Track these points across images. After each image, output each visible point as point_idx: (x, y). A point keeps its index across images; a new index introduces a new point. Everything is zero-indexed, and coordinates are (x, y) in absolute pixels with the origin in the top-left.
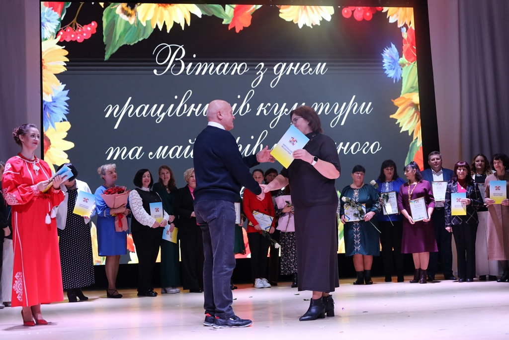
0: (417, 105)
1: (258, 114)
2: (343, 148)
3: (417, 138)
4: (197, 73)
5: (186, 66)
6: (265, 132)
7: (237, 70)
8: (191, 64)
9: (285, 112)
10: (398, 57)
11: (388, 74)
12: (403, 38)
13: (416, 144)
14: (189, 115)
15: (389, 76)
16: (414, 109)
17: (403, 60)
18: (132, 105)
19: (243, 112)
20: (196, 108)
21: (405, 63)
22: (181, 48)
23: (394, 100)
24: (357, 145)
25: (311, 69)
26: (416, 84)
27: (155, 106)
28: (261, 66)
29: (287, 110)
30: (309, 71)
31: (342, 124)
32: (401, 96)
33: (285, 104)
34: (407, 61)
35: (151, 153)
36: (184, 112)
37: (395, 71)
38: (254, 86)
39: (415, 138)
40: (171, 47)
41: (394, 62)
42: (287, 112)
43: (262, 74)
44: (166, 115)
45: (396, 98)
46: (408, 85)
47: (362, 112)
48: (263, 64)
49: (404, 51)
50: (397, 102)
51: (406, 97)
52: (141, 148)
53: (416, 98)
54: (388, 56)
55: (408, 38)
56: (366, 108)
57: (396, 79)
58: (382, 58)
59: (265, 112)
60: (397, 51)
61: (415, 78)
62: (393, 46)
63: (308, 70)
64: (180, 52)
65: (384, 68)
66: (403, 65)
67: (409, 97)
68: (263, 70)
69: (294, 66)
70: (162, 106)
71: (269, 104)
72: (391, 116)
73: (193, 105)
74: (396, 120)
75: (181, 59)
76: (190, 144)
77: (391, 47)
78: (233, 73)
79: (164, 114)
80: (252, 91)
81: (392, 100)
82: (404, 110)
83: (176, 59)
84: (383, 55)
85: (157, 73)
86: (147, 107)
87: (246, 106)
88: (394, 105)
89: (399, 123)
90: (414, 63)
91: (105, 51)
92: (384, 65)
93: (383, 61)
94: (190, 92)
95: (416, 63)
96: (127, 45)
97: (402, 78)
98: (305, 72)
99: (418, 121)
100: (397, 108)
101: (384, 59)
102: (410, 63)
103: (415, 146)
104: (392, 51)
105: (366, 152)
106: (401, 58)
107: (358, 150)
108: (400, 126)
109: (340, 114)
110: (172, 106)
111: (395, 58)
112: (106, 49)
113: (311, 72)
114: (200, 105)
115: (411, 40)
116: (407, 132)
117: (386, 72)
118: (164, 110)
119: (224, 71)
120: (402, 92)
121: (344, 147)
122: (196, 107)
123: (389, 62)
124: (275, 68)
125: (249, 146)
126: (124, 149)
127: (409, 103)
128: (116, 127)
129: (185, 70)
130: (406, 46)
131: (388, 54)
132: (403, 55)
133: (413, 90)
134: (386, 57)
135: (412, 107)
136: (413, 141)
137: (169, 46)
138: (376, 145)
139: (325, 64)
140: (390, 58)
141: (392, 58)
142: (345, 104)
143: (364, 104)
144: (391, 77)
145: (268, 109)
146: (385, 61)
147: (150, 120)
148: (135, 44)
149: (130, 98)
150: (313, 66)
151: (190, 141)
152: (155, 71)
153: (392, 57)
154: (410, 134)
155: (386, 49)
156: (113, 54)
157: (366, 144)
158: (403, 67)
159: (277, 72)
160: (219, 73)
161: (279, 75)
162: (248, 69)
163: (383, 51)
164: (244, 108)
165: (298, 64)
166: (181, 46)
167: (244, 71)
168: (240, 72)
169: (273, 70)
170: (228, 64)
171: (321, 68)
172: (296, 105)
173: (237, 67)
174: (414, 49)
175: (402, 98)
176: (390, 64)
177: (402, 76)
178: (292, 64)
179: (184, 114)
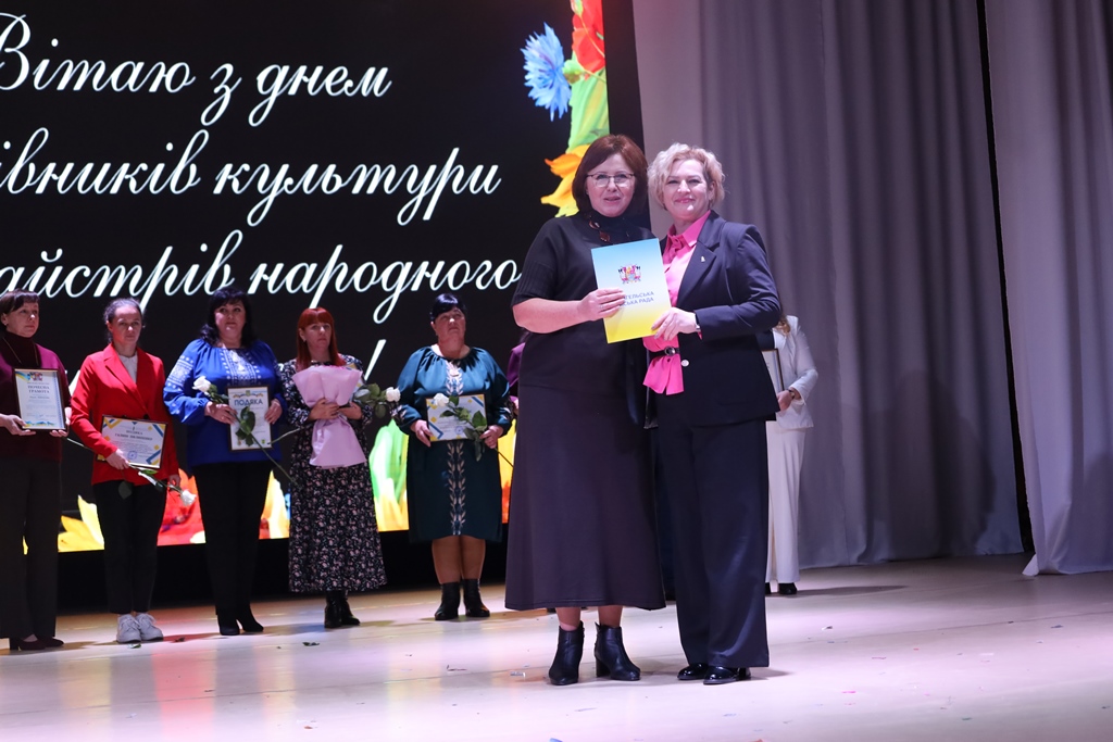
1: (218, 190)
2: (428, 275)
4: (62, 86)
5: (33, 66)
6: (236, 236)
7: (164, 79)
8: (45, 63)
9: (285, 187)
10: (562, 57)
11: (536, 100)
12: (572, 13)
14: (40, 190)
15: (539, 103)
17: (573, 65)
19: (179, 187)
20: (59, 175)
21: (577, 73)
22: (19, 23)
23: (552, 159)
24: (463, 266)
25: (349, 83)
26: (604, 124)
28: (225, 71)
29: (290, 181)
30: (345, 88)
31: (427, 216)
32: (568, 151)
33: (285, 168)
34: (582, 69)
36: (28, 184)
37: (554, 90)
38: (207, 120)
41: (553, 71)
42: (290, 188)
43: (229, 91)
45: (557, 156)
46: (585, 125)
47: (475, 189)
48: (229, 68)
49: (576, 43)
50: (557, 166)
54: (537, 54)
55: (584, 13)
56: (484, 180)
57: (557, 112)
58: (523, 61)
59: (235, 185)
60: (559, 44)
61: (603, 111)
62: (549, 30)
63: (342, 84)
64: (18, 31)
65: (527, 84)
66: (572, 78)
68: (230, 83)
69: (309, 74)
71: (246, 167)
72: (545, 200)
73: (52, 166)
74: (556, 209)
75: (21, 50)
76: (43, 263)
77: (545, 34)
78: (154, 88)
80: (202, 136)
81: (547, 162)
83: (8, 50)
84: (524, 51)
87: (186, 172)
88: (553, 174)
90: (600, 74)
92: (527, 77)
93: (526, 67)
94: (42, 134)
95: (604, 74)
97: (570, 108)
98: (335, 89)
100: (558, 180)
101: (529, 63)
102: (590, 72)
104: (548, 42)
105: (483, 283)
106: (568, 62)
107: (465, 281)
109: (419, 198)
111: (553, 60)
113: (350, 90)
114: (70, 166)
115: (592, 17)
117: (531, 94)
119: (131, 82)
120: (571, 142)
121: (431, 273)
122: (58, 171)
123: (540, 71)
124: (261, 78)
125: (194, 269)
129: (31, 77)
130: (579, 33)
131: (538, 50)
132: (574, 55)
134: (534, 57)
138: (510, 266)
139: (384, 71)
140: (543, 60)
141: (548, 61)
142: (433, 168)
143: (480, 168)
144: (544, 107)
145: (243, 178)
146: (530, 66)
150: (356, 76)
151: (44, 255)
153: (546, 58)
155: (532, 39)
157: (485, 267)
158: (573, 81)
159: (265, 89)
160: (119, 86)
161: (269, 95)
162: (194, 79)
163: (526, 44)
164: (182, 173)
165: (319, 70)
166: (19, 16)
167: (184, 83)
168: (173, 87)
169: (256, 82)
170: (141, 65)
171: (374, 81)
172: (314, 168)
173: (166, 73)
174: (599, 39)
175: (571, 155)
176: (543, 74)
177: (571, 104)
178: (303, 69)
179: (28, 187)
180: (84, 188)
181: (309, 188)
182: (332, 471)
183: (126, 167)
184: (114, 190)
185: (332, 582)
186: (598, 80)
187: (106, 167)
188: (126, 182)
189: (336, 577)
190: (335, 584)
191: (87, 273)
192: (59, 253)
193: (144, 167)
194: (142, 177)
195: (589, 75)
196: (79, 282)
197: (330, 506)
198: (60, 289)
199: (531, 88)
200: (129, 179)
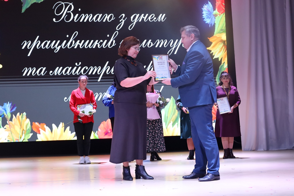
0: (225, 41)
3: (224, 63)
4: (81, 21)
5: (74, 16)
7: (107, 18)
8: (77, 15)
10: (213, 10)
11: (206, 21)
13: (223, 66)
14: (75, 47)
15: (207, 22)
16: (223, 44)
17: (216, 12)
18: (39, 41)
19: (111, 45)
21: (217, 14)
22: (71, 5)
23: (209, 38)
25: (155, 18)
26: (224, 27)
27: (54, 42)
28: (122, 16)
31: (175, 53)
34: (218, 13)
35: (51, 72)
36: (73, 46)
37: (210, 19)
38: (118, 29)
39: (223, 62)
40: (64, 4)
41: (210, 13)
43: (123, 21)
44: (61, 47)
45: (211, 37)
46: (219, 28)
48: (124, 15)
49: (217, 6)
50: (211, 39)
51: (217, 36)
52: (45, 68)
53: (224, 37)
54: (206, 9)
57: (211, 25)
58: (202, 11)
60: (212, 6)
61: (224, 24)
62: (209, 3)
63: (153, 18)
65: (203, 17)
66: (216, 15)
67: (219, 36)
68: (124, 19)
69: (144, 16)
70: (59, 41)
73: (78, 41)
74: (210, 51)
75: (71, 12)
76: (76, 66)
77: (208, 4)
78: (104, 21)
79: (60, 47)
80: (117, 32)
82: (216, 44)
83: (68, 12)
84: (202, 9)
85: (56, 21)
86: (49, 42)
88: (210, 41)
89: (212, 53)
90: (223, 14)
91: (22, 7)
92: (203, 16)
93: (203, 13)
94: (76, 33)
96: (36, 3)
97: (215, 24)
98: (151, 20)
99: (225, 52)
100: (211, 43)
101: (204, 12)
102: (220, 14)
103: (223, 68)
104: (209, 6)
106: (215, 11)
108: (213, 55)
109: (174, 47)
110: (65, 41)
111: (210, 11)
112: (22, 5)
113: (155, 20)
114: (83, 41)
116: (218, 58)
117: (204, 20)
118: (60, 44)
119: (99, 19)
120: (215, 33)
122: (80, 42)
123: (207, 14)
124: (132, 17)
126: (34, 69)
127: (219, 40)
128: (29, 55)
129: (74, 19)
130: (218, 3)
131: (206, 8)
132: (216, 9)
133: (222, 31)
134: (205, 10)
135: (221, 43)
136: (222, 65)
137: (63, 3)
139: (164, 15)
140: (208, 11)
141: (209, 11)
142: (177, 40)
144: (208, 23)
146: (204, 13)
147: (51, 50)
148: (41, 2)
149: (38, 37)
150: (157, 16)
151: (76, 64)
152: (54, 20)
153: (208, 10)
154: (220, 60)
155: (205, 5)
156: (27, 8)
158: (216, 16)
159: (133, 20)
160: (95, 20)
161: (134, 22)
162: (115, 18)
163: (203, 7)
164: (111, 43)
165: (147, 15)
166: (71, 3)
167: (112, 19)
168: (109, 20)
169: (131, 18)
170: (101, 15)
171: (162, 18)
172: (145, 41)
173: (107, 17)
174: (223, 5)
175: (215, 36)
176: (207, 15)
177: (215, 22)
178: (143, 15)
179: (73, 47)
180: (87, 47)
181: (144, 46)
182: (151, 121)
183: (97, 41)
184: (94, 47)
185: (150, 149)
186: (223, 16)
187: (92, 41)
188: (97, 45)
189: (151, 148)
190: (150, 150)
191: (87, 68)
192: (80, 63)
193: (102, 41)
194: (101, 44)
195: (220, 15)
196: (85, 71)
197: (150, 130)
198: (80, 72)
199: (204, 18)
200: (98, 44)
